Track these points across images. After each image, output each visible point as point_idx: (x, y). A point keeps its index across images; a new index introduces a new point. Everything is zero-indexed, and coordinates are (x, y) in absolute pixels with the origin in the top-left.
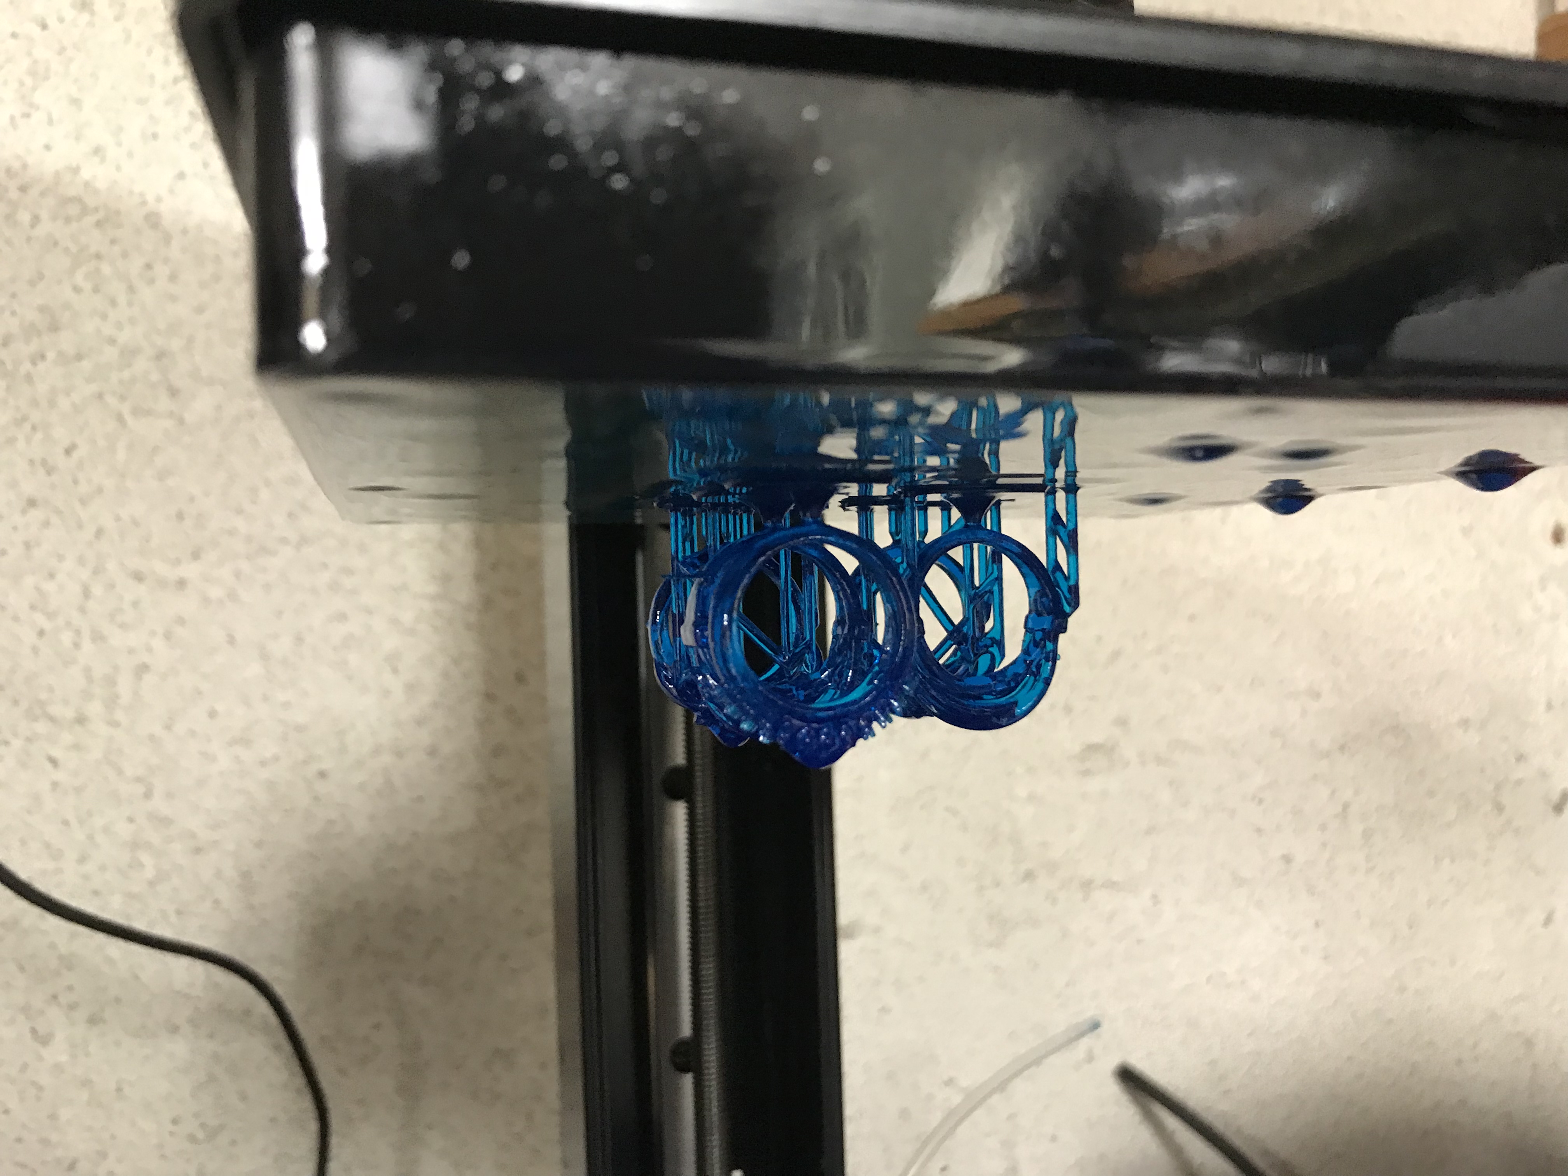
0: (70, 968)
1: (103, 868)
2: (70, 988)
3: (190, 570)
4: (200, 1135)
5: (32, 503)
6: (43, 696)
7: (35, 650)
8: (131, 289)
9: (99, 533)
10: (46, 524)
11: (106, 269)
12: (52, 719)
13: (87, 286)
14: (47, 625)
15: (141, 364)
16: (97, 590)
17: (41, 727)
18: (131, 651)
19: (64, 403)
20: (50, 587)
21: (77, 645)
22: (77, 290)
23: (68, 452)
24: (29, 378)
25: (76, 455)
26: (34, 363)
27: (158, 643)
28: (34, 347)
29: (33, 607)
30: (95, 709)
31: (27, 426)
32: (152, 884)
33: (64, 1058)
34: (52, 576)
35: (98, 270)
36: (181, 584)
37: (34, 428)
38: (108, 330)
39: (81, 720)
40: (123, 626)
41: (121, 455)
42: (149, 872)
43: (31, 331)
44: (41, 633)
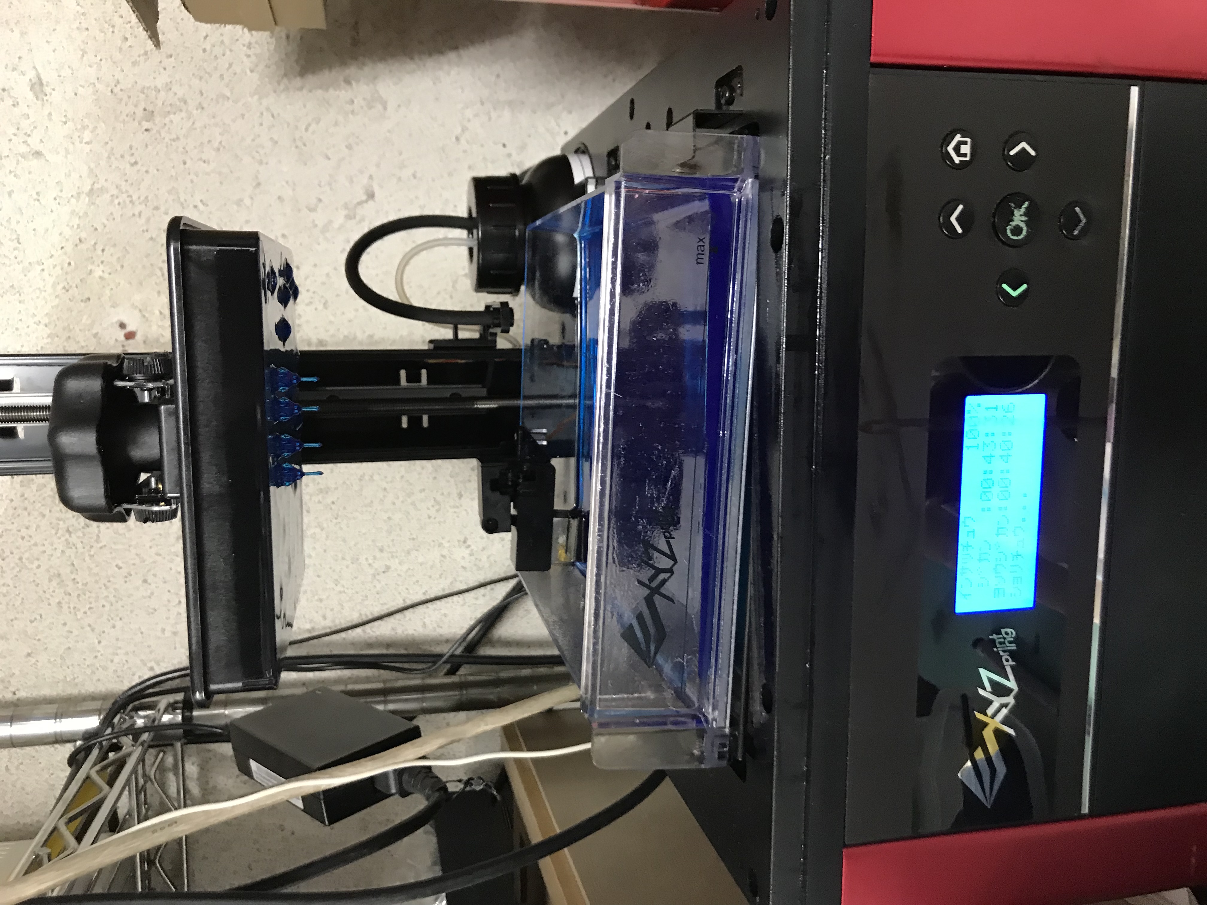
0: (358, 559)
1: (314, 548)
2: (367, 559)
4: (437, 507)
8: (36, 544)
10: (155, 575)
11: (26, 555)
13: (36, 563)
15: (74, 539)
19: (96, 570)
22: (39, 567)
23: (120, 568)
24: (86, 584)
26: (78, 583)
28: (70, 583)
32: (322, 529)
33: (397, 561)
35: (27, 559)
38: (58, 553)
41: (119, 547)
42: (318, 530)
43: (61, 583)
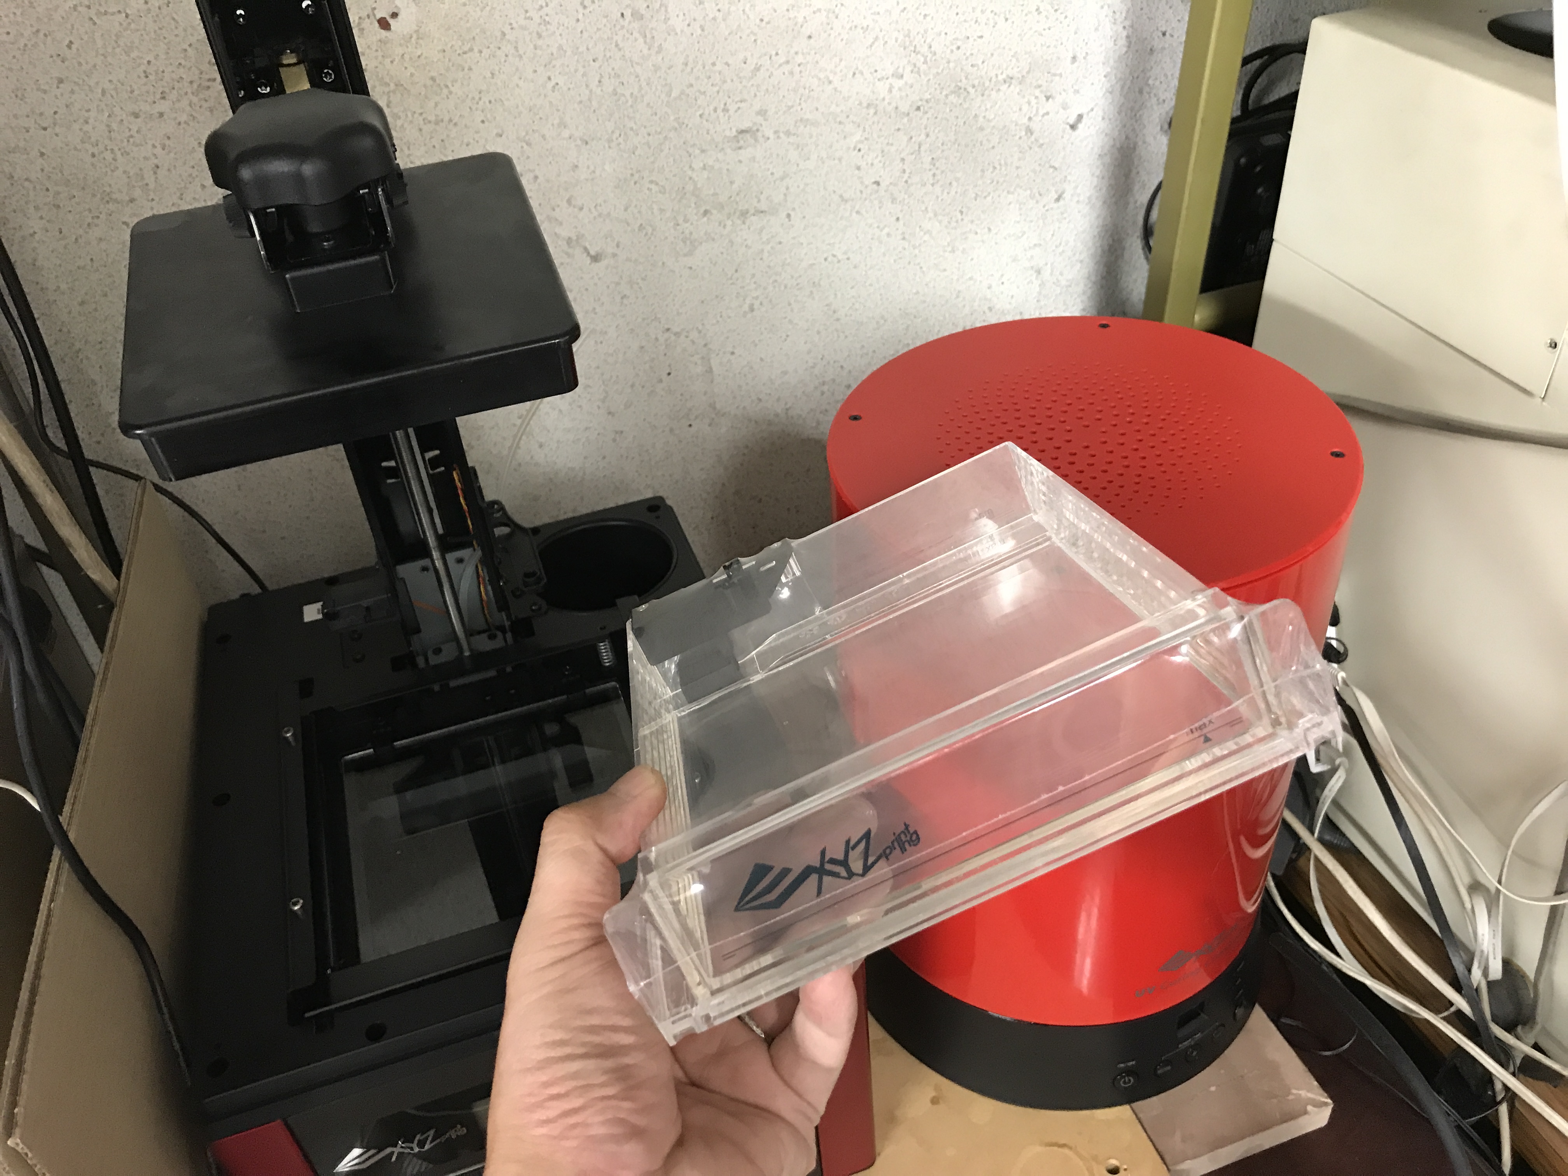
3: (163, 106)
5: (61, 81)
6: (108, 189)
7: (93, 165)
9: (104, 92)
12: (116, 201)
14: (95, 150)
16: (114, 126)
17: (111, 206)
18: (146, 158)
20: (86, 128)
21: (115, 160)
25: (74, 47)
27: (159, 151)
29: (83, 142)
30: (137, 193)
31: (41, 35)
34: (87, 122)
36: (161, 115)
37: (45, 35)
39: (132, 200)
40: (135, 144)
44: (93, 155)
